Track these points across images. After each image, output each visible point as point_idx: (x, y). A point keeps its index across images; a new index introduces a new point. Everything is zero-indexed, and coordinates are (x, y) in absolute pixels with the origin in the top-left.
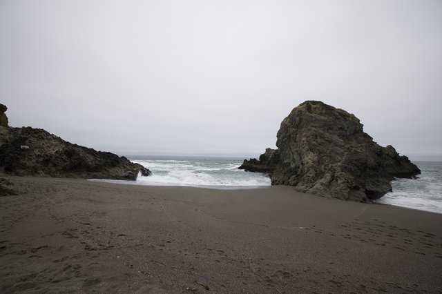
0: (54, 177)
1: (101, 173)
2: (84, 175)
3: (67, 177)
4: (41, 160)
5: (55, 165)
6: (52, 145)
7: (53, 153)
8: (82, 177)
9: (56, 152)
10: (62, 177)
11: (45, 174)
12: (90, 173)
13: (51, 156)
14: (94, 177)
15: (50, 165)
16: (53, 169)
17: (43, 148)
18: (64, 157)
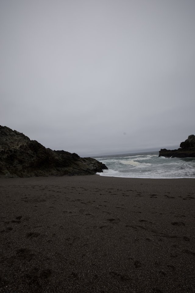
0: (21, 176)
1: (71, 168)
2: (54, 172)
3: (37, 175)
4: (5, 156)
5: (21, 162)
6: (16, 140)
7: (18, 147)
8: (52, 174)
9: (21, 147)
10: (31, 176)
11: (11, 173)
12: (60, 169)
13: (16, 151)
14: (66, 173)
15: (16, 161)
16: (20, 167)
17: (6, 144)
18: (30, 152)
